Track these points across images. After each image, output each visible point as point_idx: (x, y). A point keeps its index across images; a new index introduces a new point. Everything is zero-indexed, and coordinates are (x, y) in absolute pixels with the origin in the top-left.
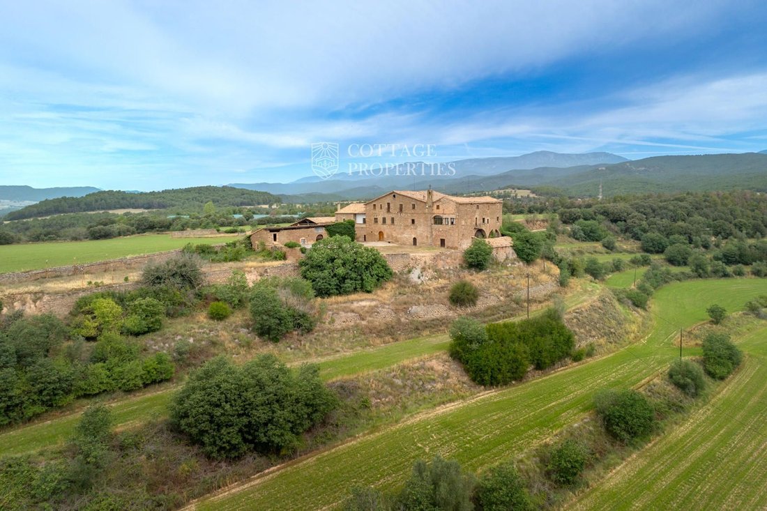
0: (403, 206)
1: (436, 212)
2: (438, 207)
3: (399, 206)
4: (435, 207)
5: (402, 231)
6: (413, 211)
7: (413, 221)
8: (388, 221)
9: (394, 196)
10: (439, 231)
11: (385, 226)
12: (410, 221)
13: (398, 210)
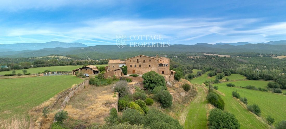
0: (145, 60)
1: (160, 62)
2: (161, 61)
3: (143, 60)
4: (160, 60)
5: (144, 69)
6: (150, 62)
7: (150, 66)
8: (138, 66)
9: (141, 57)
10: (161, 69)
11: (136, 68)
12: (148, 66)
13: (143, 62)
